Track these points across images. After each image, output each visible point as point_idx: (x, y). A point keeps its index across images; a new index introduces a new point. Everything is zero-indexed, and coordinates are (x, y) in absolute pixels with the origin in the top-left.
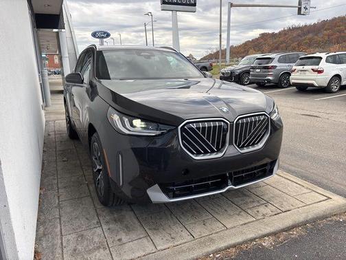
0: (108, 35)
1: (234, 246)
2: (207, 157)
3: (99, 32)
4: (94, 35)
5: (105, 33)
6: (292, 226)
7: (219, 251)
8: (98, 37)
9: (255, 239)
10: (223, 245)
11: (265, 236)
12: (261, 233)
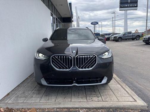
0: (97, 23)
1: (67, 108)
2: (64, 70)
3: (94, 22)
4: (92, 24)
5: (96, 22)
6: (101, 108)
7: (60, 108)
8: (93, 24)
9: (79, 108)
10: (62, 106)
11: (84, 108)
12: (82, 106)
